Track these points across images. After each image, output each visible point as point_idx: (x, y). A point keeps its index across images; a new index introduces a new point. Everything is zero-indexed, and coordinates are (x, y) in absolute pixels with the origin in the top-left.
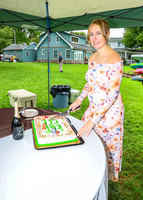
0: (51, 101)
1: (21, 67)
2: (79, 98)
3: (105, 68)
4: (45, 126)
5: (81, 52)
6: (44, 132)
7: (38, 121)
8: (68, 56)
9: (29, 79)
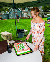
0: (17, 35)
1: (3, 22)
2: (29, 34)
3: (39, 24)
4: (19, 47)
5: (26, 14)
6: (19, 49)
7: (16, 45)
8: (21, 16)
9: (7, 26)
